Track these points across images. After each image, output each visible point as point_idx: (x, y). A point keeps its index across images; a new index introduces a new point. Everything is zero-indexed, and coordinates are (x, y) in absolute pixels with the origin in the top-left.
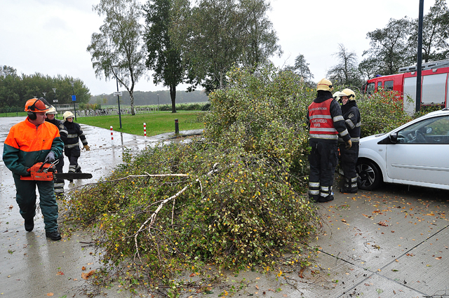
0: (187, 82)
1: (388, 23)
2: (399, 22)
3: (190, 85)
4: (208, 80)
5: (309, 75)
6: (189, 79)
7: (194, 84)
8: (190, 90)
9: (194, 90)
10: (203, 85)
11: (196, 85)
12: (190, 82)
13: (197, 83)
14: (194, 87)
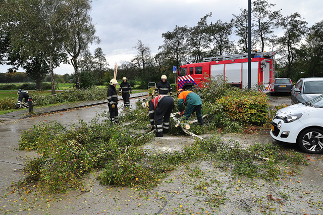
0: (8, 64)
1: (175, 28)
2: (182, 29)
3: (11, 67)
4: (28, 63)
5: (105, 63)
6: (10, 61)
7: (16, 66)
8: (11, 70)
9: (15, 71)
10: (25, 67)
11: (18, 67)
12: (12, 63)
13: (19, 65)
14: (15, 69)
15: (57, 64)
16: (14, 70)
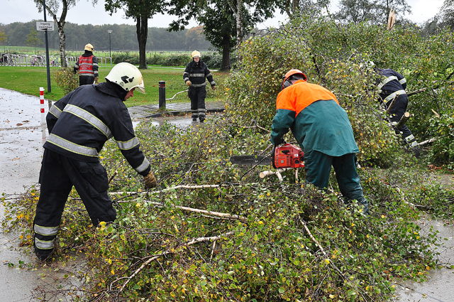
0: (171, 12)
3: (175, 18)
6: (174, 7)
7: (184, 17)
8: (175, 26)
9: (183, 28)
10: (201, 19)
11: (188, 18)
12: (178, 12)
13: (191, 14)
14: (183, 22)
15: (267, 12)
16: (181, 24)
